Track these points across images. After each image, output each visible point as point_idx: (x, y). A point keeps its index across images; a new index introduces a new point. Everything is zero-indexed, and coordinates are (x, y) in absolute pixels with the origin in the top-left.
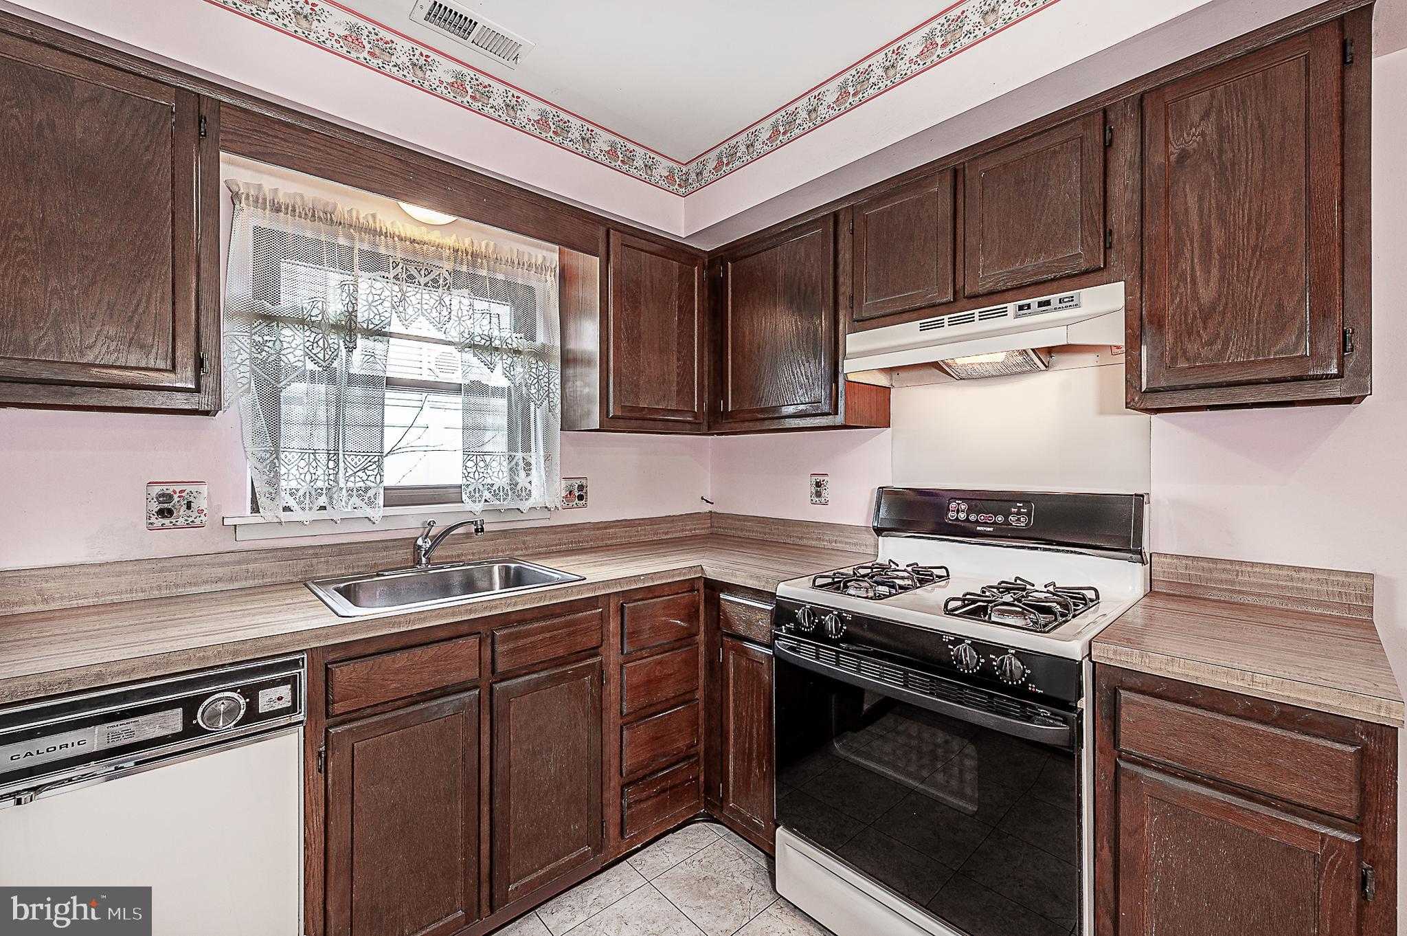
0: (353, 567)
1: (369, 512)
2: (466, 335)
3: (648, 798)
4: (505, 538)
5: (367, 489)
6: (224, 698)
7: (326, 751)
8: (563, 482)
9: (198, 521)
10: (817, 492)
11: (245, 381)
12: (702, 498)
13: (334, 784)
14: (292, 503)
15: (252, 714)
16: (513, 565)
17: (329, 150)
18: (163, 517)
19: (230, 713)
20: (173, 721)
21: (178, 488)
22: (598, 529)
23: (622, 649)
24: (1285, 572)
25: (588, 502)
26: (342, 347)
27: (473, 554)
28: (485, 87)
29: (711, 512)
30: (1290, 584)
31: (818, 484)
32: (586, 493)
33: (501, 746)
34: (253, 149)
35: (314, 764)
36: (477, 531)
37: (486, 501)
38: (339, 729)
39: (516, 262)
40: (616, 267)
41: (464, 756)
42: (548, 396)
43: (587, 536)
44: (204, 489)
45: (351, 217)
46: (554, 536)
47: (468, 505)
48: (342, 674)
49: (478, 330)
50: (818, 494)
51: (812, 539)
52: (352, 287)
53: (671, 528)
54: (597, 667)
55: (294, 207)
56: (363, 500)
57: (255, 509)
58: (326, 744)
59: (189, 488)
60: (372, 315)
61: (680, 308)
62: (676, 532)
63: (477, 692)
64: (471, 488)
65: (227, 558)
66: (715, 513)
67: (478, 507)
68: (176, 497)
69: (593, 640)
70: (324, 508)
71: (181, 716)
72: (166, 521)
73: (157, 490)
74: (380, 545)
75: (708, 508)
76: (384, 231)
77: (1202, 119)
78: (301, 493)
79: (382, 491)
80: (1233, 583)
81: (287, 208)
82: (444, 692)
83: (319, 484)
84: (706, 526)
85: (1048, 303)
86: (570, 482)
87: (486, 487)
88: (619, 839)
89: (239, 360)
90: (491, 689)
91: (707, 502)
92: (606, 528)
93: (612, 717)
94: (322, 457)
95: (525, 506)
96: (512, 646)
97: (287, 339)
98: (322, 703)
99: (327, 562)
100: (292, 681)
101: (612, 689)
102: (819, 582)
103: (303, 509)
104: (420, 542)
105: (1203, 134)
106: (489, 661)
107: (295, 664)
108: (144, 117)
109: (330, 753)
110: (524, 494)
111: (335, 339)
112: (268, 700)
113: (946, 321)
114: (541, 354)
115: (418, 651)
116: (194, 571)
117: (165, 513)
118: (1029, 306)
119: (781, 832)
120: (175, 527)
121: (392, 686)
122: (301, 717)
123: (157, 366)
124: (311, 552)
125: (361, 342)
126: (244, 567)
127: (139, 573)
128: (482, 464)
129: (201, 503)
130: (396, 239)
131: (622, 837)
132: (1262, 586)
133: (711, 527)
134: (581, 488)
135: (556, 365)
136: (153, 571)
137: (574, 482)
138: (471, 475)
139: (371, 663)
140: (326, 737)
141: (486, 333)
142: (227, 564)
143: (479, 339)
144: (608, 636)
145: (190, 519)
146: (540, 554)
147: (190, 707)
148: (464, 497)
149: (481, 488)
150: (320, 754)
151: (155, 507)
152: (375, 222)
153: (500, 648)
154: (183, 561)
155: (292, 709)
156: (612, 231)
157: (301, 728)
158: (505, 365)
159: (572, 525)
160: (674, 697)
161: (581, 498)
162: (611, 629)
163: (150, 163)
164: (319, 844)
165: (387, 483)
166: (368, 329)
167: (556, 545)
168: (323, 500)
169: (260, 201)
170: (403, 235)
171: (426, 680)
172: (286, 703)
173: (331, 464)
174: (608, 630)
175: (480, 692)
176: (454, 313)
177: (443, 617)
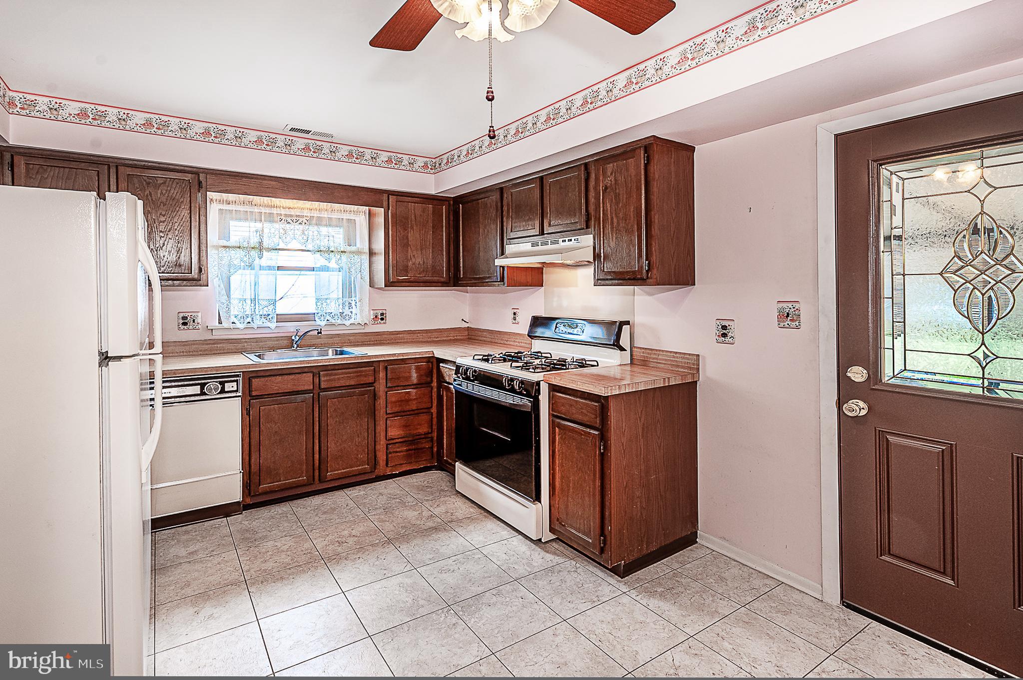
0: (263, 348)
1: (269, 324)
2: (316, 247)
3: (402, 452)
4: (339, 337)
5: (269, 315)
6: (213, 384)
7: (249, 408)
8: (372, 312)
9: (197, 327)
10: (514, 317)
11: (216, 273)
12: (463, 320)
13: (252, 420)
14: (235, 321)
15: (223, 391)
16: (339, 349)
17: (250, 184)
18: (184, 326)
19: (216, 389)
20: (197, 390)
21: (190, 314)
22: (393, 334)
23: (386, 385)
24: (672, 354)
25: (387, 321)
26: (257, 257)
27: (321, 344)
28: (320, 146)
29: (468, 327)
30: (673, 359)
31: (515, 314)
32: (386, 317)
33: (324, 417)
34: (219, 189)
35: (245, 412)
36: (318, 333)
37: (328, 320)
38: (254, 401)
39: (343, 211)
40: (393, 212)
41: (306, 419)
42: (360, 272)
43: (385, 338)
44: (199, 314)
45: (261, 202)
46: (366, 337)
47: (318, 322)
48: (255, 382)
49: (322, 244)
50: (515, 319)
51: (511, 341)
52: (261, 232)
53: (440, 335)
54: (373, 391)
55: (235, 201)
56: (266, 319)
57: (220, 323)
58: (249, 406)
59: (193, 314)
60: (270, 242)
61: (433, 227)
62: (444, 337)
63: (312, 395)
64: (319, 315)
65: (209, 342)
66: (471, 328)
67: (323, 323)
68: (189, 318)
69: (371, 379)
70: (250, 323)
71: (199, 388)
72: (185, 327)
73: (181, 315)
74: (275, 339)
75: (466, 325)
76: (276, 206)
77: (611, 175)
78: (239, 316)
79: (275, 316)
80: (657, 359)
81: (232, 202)
82: (298, 393)
83: (247, 313)
84: (465, 334)
85: (571, 240)
86: (376, 312)
87: (328, 314)
88: (385, 467)
89: (213, 265)
90: (319, 394)
91: (465, 321)
92: (397, 334)
93: (381, 413)
94: (249, 302)
95: (348, 323)
96: (328, 378)
97: (233, 255)
98: (248, 391)
99: (251, 345)
100: (237, 381)
101: (381, 402)
102: (476, 357)
103: (241, 323)
104: (293, 338)
105: (611, 180)
106: (318, 383)
107: (238, 376)
108: (180, 186)
109: (251, 409)
110: (347, 317)
111: (254, 253)
112: (228, 387)
113: (549, 242)
114: (359, 253)
115: (286, 377)
116: (197, 346)
117: (185, 324)
118: (565, 241)
119: (458, 464)
120: (189, 329)
121: (275, 388)
122: (240, 394)
123: (185, 272)
124: (244, 340)
125: (265, 253)
126: (215, 345)
127: (175, 346)
128: (325, 304)
129: (199, 320)
130: (281, 208)
131: (387, 466)
132: (666, 360)
133: (468, 335)
134: (382, 314)
135: (366, 257)
136: (181, 345)
137: (378, 311)
138: (319, 309)
139: (266, 379)
140: (249, 403)
141: (326, 245)
142: (210, 344)
143: (323, 248)
144: (379, 380)
145: (194, 327)
146: (358, 345)
147: (203, 386)
148: (316, 319)
149: (325, 314)
150: (247, 409)
151: (181, 321)
152: (271, 202)
153: (322, 379)
154: (193, 342)
155: (237, 391)
156: (390, 196)
157: (240, 398)
158: (336, 259)
159: (377, 332)
160: (416, 410)
161: (382, 319)
162: (381, 376)
163: (182, 202)
164: (247, 440)
165: (278, 312)
166: (268, 248)
167: (367, 342)
168: (249, 320)
169: (222, 201)
170: (285, 206)
171: (289, 387)
172: (235, 389)
173: (253, 305)
174: (379, 377)
175: (313, 395)
176: (310, 237)
177: (296, 364)
